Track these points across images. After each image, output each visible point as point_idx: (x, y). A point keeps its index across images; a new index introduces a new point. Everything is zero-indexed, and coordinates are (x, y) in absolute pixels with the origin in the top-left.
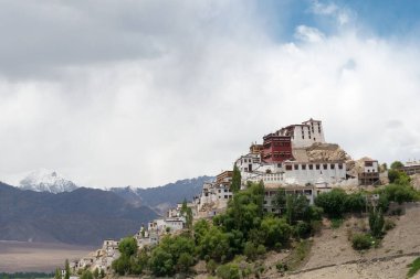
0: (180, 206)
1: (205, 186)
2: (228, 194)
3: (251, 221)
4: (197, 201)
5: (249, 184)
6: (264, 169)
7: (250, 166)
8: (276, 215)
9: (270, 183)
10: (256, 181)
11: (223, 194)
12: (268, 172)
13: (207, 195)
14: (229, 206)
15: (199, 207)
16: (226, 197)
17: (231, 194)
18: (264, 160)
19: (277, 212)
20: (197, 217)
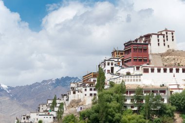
0: (50, 102)
1: (73, 85)
2: (93, 92)
3: (113, 116)
4: (65, 98)
5: (112, 84)
6: (124, 71)
7: (112, 69)
8: (135, 111)
9: (130, 83)
10: (118, 81)
11: (88, 92)
12: (128, 74)
13: (74, 93)
14: (94, 103)
15: (68, 103)
16: (91, 95)
17: (96, 92)
18: (125, 63)
19: (135, 109)
20: (67, 112)
